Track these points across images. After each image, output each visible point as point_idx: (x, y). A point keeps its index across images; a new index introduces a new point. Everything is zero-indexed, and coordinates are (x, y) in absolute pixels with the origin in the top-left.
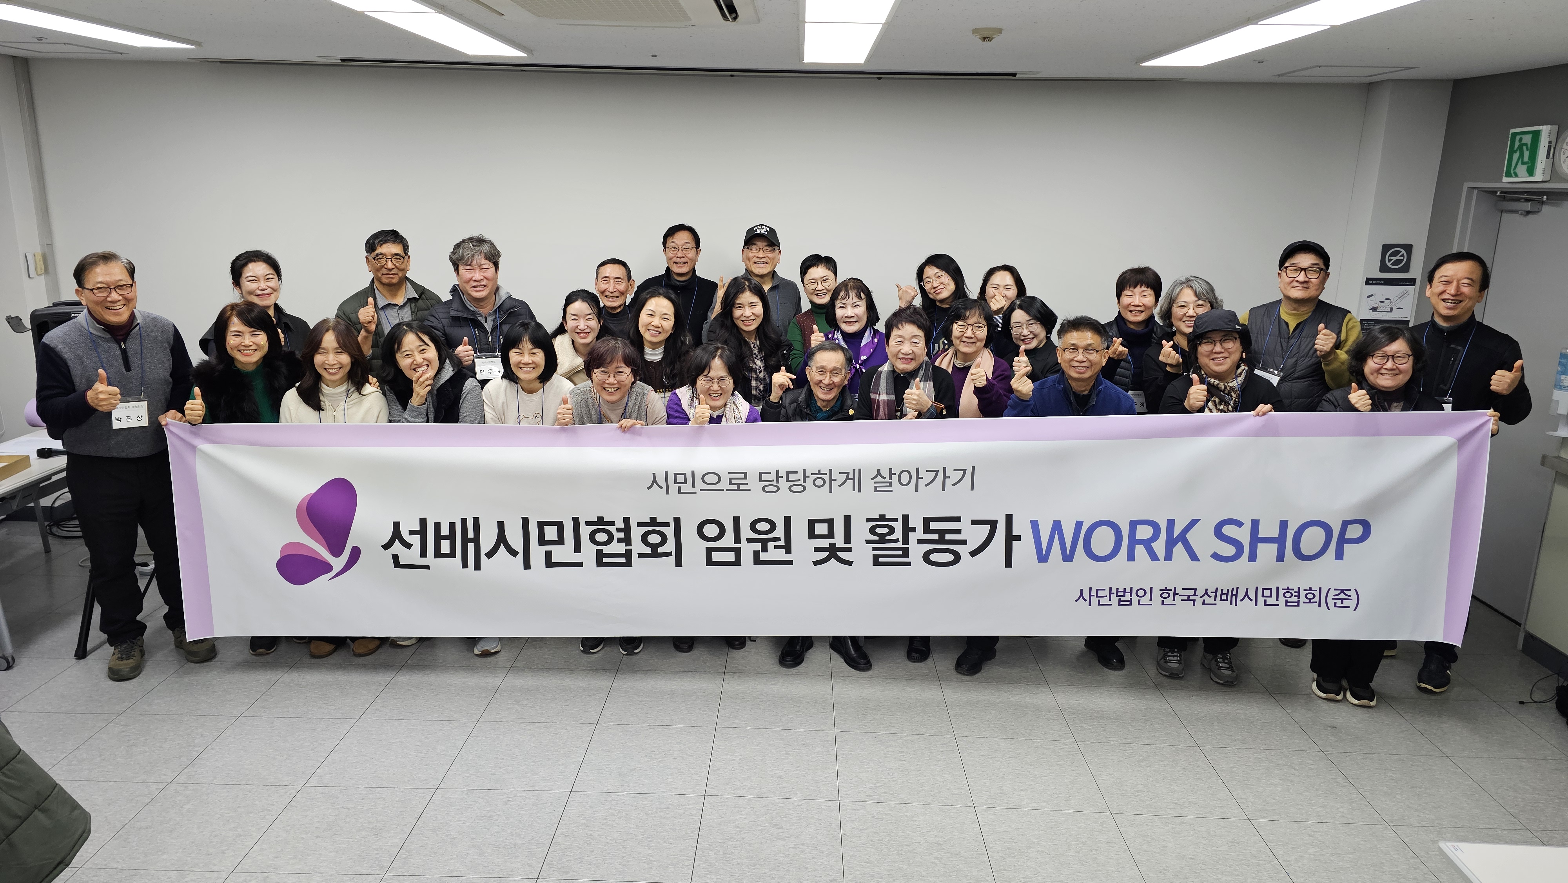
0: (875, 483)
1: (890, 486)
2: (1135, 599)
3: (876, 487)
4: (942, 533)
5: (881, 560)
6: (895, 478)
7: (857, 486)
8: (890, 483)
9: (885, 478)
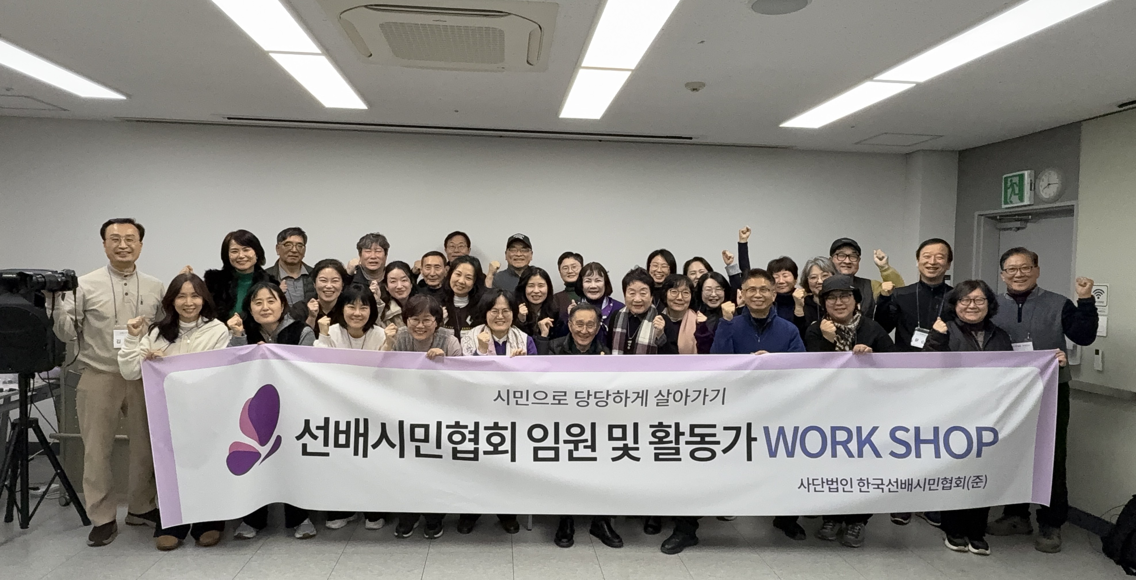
0: (658, 400)
1: (668, 402)
2: (841, 487)
3: (657, 403)
4: (703, 436)
5: (661, 457)
6: (671, 396)
7: (645, 403)
8: (668, 400)
9: (664, 396)
